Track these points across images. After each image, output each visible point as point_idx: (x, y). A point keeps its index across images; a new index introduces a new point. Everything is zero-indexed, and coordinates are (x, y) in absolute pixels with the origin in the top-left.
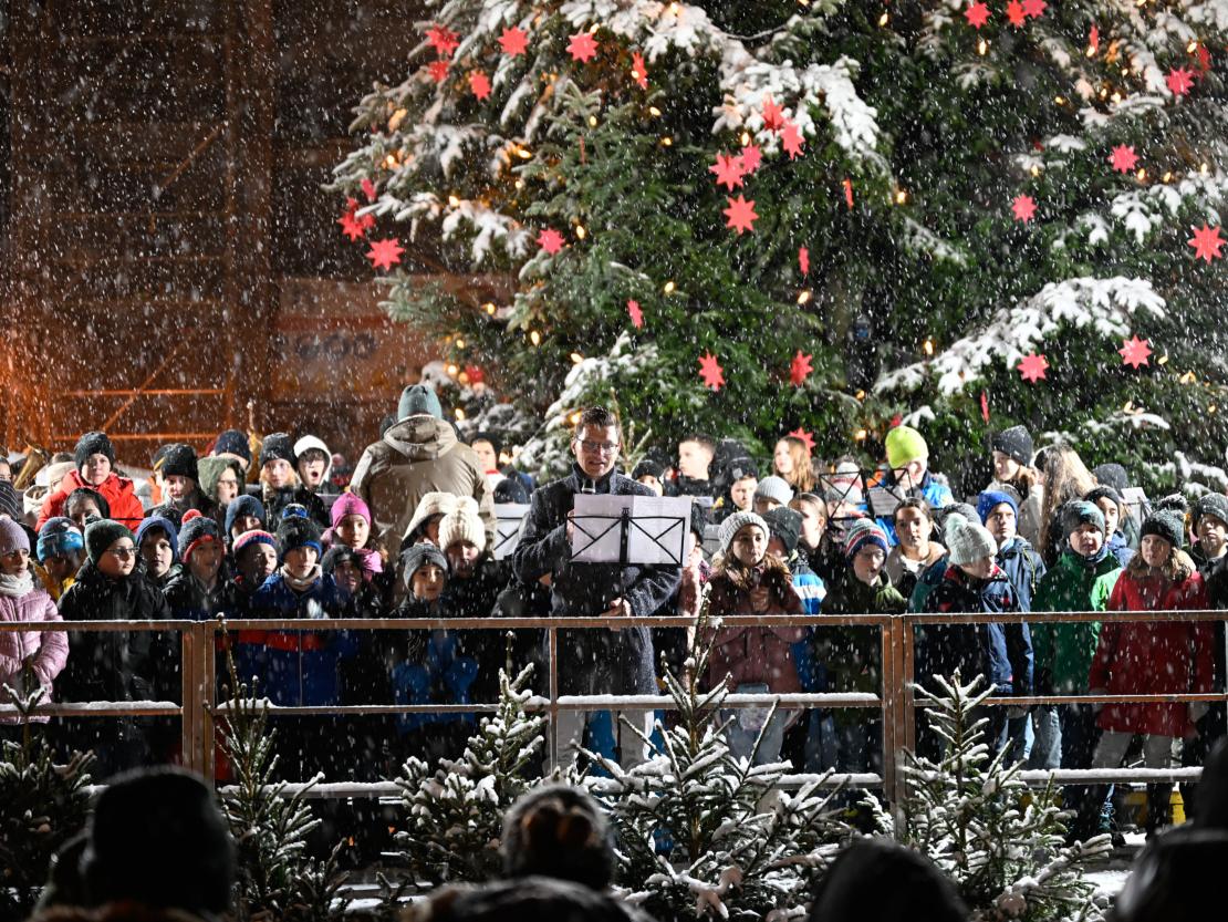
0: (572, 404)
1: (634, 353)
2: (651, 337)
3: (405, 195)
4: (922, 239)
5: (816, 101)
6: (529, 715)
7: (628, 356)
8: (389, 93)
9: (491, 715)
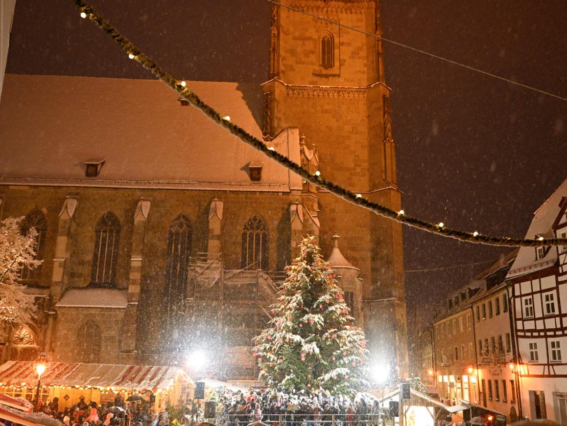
3: (262, 352)
4: (323, 361)
5: (312, 348)
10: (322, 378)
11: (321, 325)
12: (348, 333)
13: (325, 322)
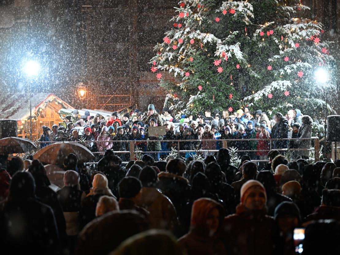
0: (191, 103)
1: (201, 95)
2: (204, 92)
3: (162, 65)
4: (253, 73)
5: (232, 51)
6: (176, 153)
7: (200, 95)
8: (160, 45)
9: (171, 153)
10: (250, 98)
11: (249, 17)
12: (294, 27)
13: (255, 12)
